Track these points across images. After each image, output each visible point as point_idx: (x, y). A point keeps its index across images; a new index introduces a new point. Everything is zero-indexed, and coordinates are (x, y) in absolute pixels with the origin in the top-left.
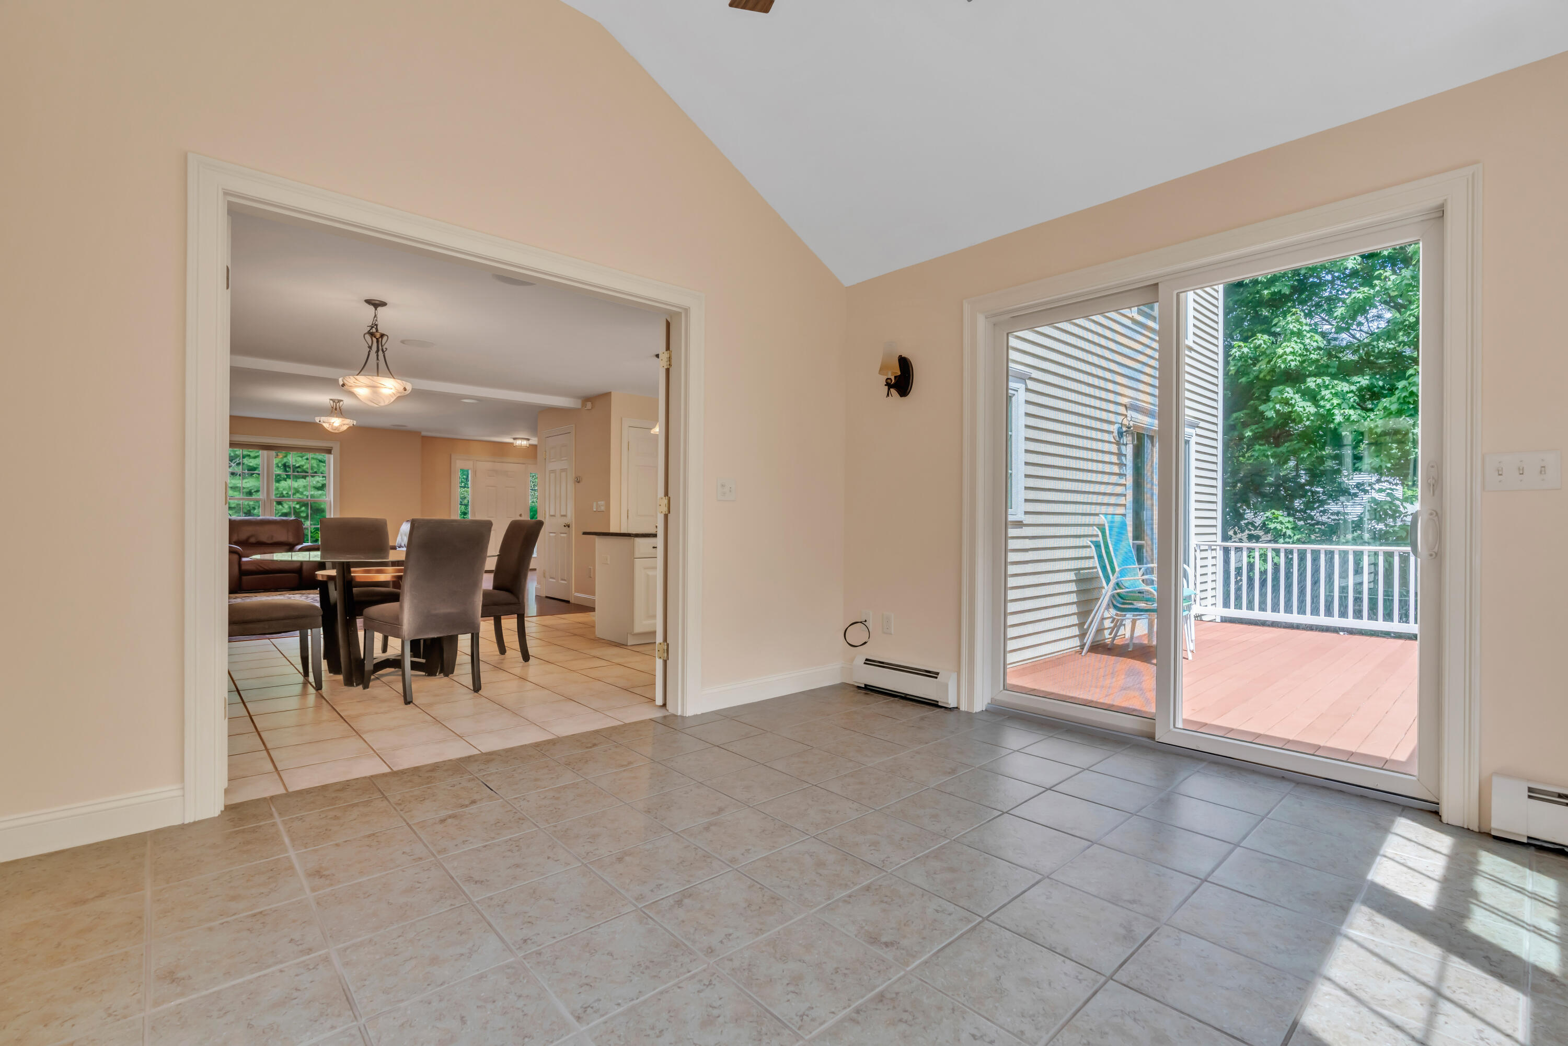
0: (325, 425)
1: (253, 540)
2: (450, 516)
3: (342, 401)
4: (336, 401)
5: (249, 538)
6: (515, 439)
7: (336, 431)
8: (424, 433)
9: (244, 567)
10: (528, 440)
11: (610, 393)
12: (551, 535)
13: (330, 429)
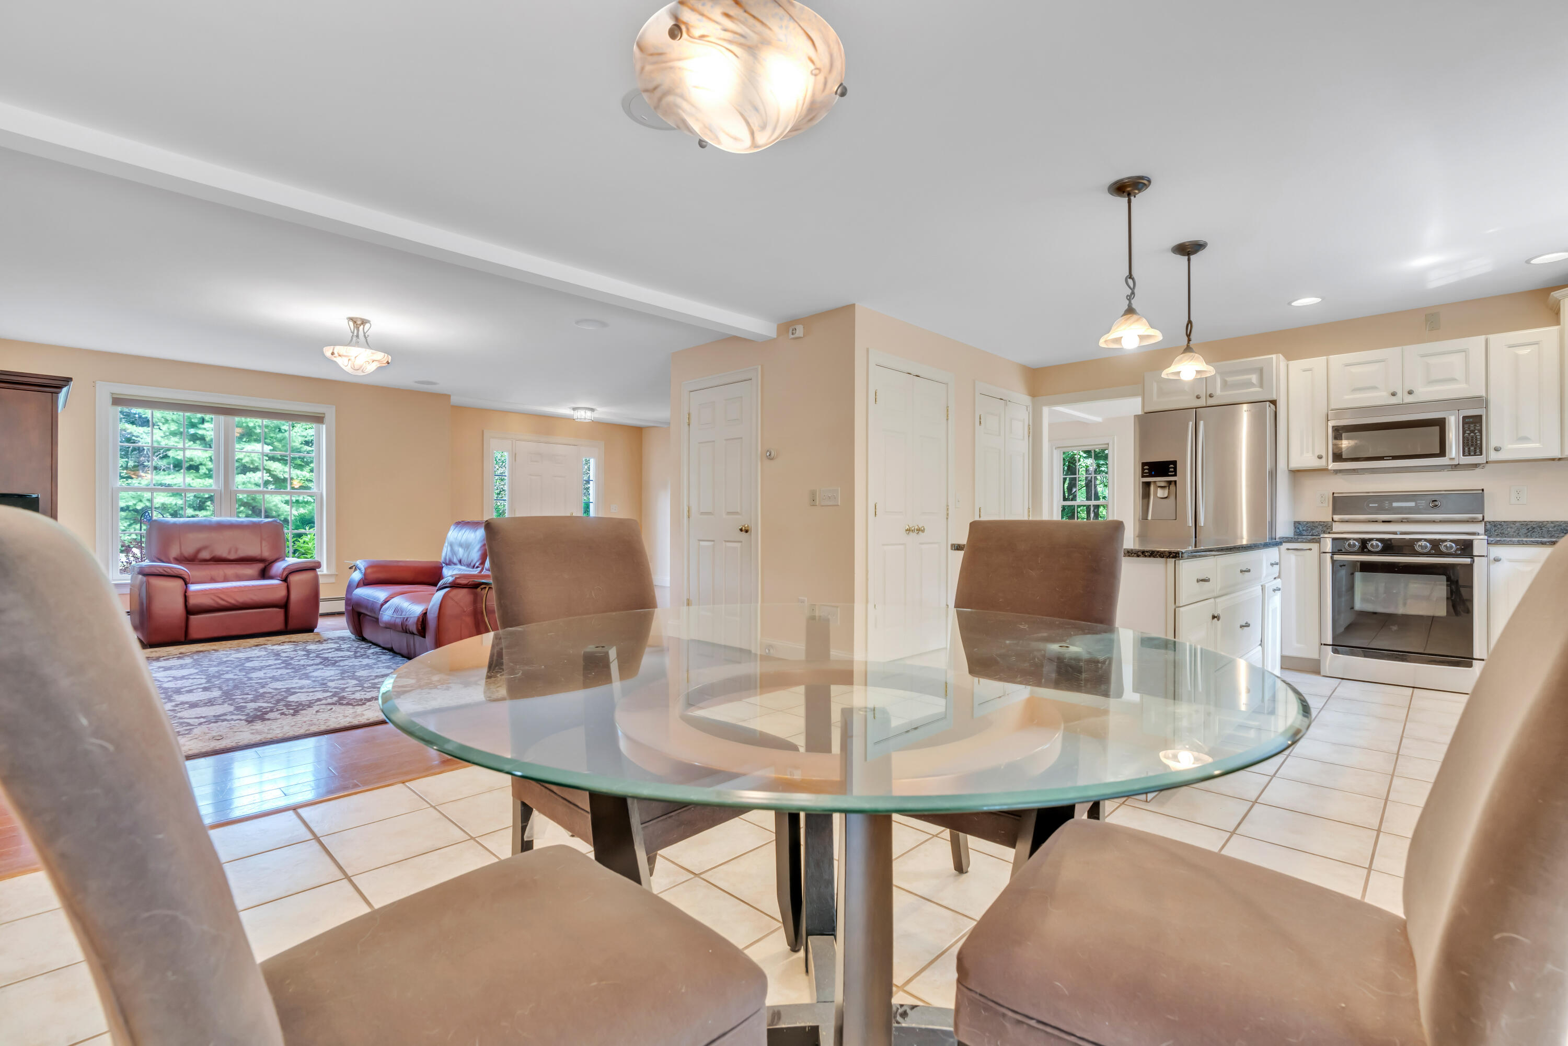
0: (339, 360)
1: (205, 555)
2: (482, 515)
3: (368, 322)
4: (359, 322)
5: (199, 551)
6: (574, 409)
7: (360, 373)
8: (455, 400)
9: (193, 601)
10: (592, 410)
11: (854, 305)
12: (702, 543)
13: (348, 369)
